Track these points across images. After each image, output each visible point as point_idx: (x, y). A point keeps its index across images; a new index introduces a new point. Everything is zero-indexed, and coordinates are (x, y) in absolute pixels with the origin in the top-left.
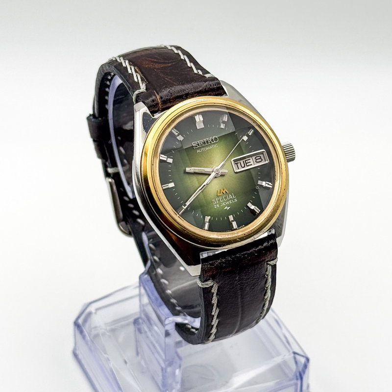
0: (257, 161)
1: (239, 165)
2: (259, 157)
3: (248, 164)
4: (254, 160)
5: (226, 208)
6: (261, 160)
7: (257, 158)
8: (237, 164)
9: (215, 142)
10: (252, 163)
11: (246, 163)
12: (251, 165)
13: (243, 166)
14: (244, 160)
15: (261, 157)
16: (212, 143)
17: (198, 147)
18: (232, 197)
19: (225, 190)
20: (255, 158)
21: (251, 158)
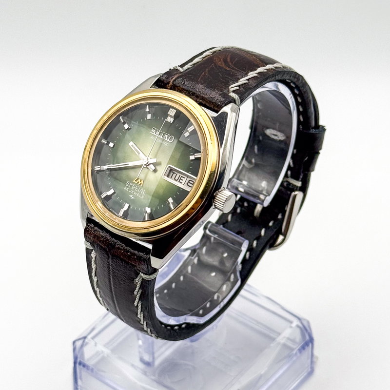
0: (189, 184)
1: (174, 175)
2: (193, 183)
3: (181, 181)
4: (187, 182)
5: (131, 196)
7: (190, 182)
8: (174, 173)
9: (168, 140)
10: (183, 182)
11: (180, 179)
12: (181, 183)
13: (176, 179)
14: (181, 175)
16: (166, 139)
17: (154, 134)
19: (142, 182)
21: (186, 178)
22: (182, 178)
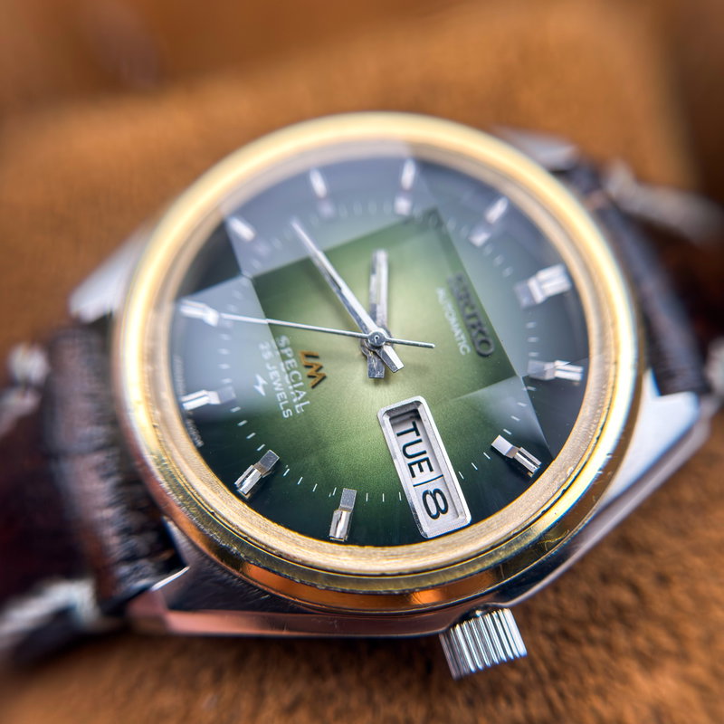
0: (428, 497)
1: (412, 437)
2: (442, 507)
3: (415, 468)
4: (431, 487)
5: (261, 381)
6: (434, 512)
7: (438, 495)
10: (420, 477)
11: (419, 462)
12: (413, 476)
13: (410, 451)
14: (429, 456)
15: (445, 512)
18: (299, 402)
20: (437, 491)
21: (434, 474)
22: (424, 465)
